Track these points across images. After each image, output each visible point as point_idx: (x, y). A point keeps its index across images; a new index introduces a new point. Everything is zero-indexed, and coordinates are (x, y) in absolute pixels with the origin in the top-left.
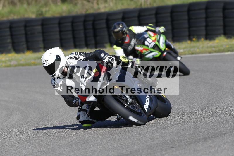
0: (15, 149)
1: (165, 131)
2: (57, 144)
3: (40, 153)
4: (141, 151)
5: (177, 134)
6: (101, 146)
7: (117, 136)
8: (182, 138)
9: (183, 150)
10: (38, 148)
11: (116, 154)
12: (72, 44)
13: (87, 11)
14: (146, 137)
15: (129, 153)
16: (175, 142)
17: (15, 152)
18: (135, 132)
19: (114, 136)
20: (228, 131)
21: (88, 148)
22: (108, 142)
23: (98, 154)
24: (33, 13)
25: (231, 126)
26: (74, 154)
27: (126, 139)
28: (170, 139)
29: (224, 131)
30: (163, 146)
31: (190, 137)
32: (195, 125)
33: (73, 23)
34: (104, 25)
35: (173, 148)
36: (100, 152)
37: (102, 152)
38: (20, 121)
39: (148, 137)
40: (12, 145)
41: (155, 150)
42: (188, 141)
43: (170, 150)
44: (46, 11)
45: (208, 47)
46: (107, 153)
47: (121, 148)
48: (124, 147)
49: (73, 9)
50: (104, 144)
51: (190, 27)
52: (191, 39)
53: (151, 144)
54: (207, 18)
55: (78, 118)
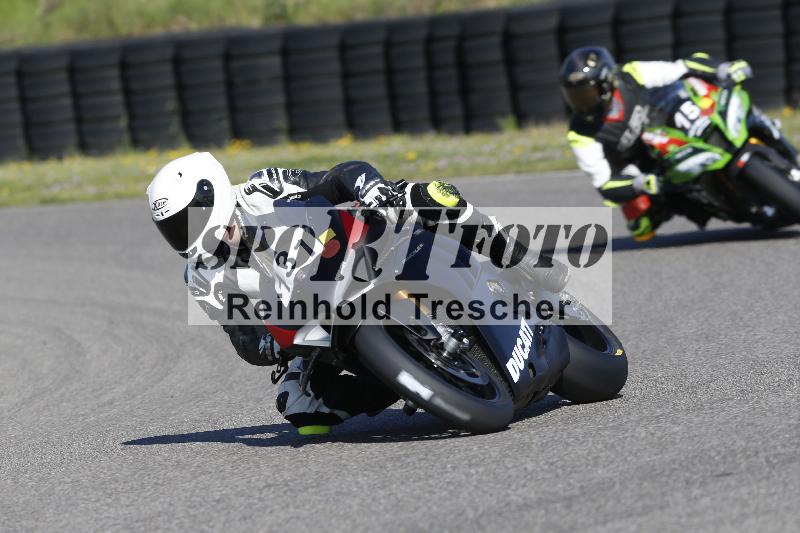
0: (188, 475)
1: (700, 418)
2: (331, 460)
3: (272, 489)
4: (617, 487)
5: (742, 426)
6: (481, 469)
7: (537, 434)
8: (760, 443)
9: (763, 483)
10: (266, 473)
11: (532, 495)
12: (386, 118)
14: (637, 439)
15: (577, 492)
16: (736, 455)
17: (187, 485)
18: (597, 420)
19: (524, 434)
21: (436, 476)
22: (506, 456)
23: (470, 494)
24: (253, 11)
26: (390, 495)
27: (568, 444)
28: (719, 445)
30: (695, 470)
31: (789, 439)
34: (497, 55)
35: (729, 478)
36: (476, 487)
37: (485, 489)
38: (206, 379)
40: (178, 462)
41: (667, 483)
42: (780, 454)
43: (719, 484)
44: (297, 6)
46: (503, 493)
47: (548, 476)
48: (560, 471)
50: (493, 462)
53: (651, 463)
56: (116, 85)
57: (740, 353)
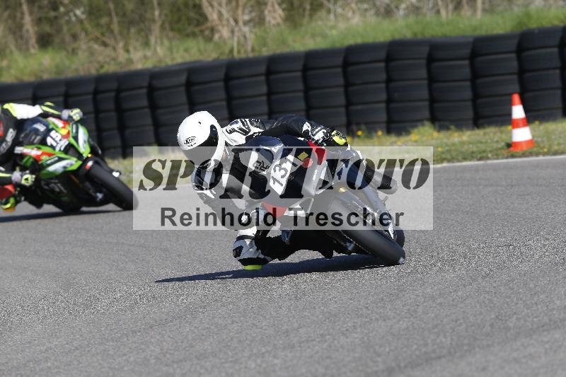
13: (102, 67)
20: (445, 352)
25: (452, 339)
29: (434, 351)
32: (365, 338)
34: (145, 102)
49: (67, 63)
51: (349, 104)
52: (352, 133)
54: (389, 81)
55: (238, 252)
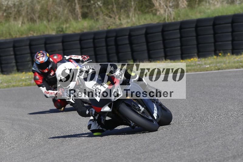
1: (192, 149)
5: (205, 152)
7: (143, 155)
8: (211, 156)
13: (109, 26)
16: (203, 160)
18: (161, 150)
19: (139, 155)
24: (53, 30)
27: (152, 158)
28: (198, 157)
31: (219, 156)
32: (224, 143)
33: (94, 39)
34: (127, 42)
39: (175, 156)
44: (66, 28)
45: (234, 62)
49: (94, 25)
51: (215, 42)
52: (216, 54)
54: (233, 32)
55: (89, 127)
56: (12, 53)
57: (203, 129)
